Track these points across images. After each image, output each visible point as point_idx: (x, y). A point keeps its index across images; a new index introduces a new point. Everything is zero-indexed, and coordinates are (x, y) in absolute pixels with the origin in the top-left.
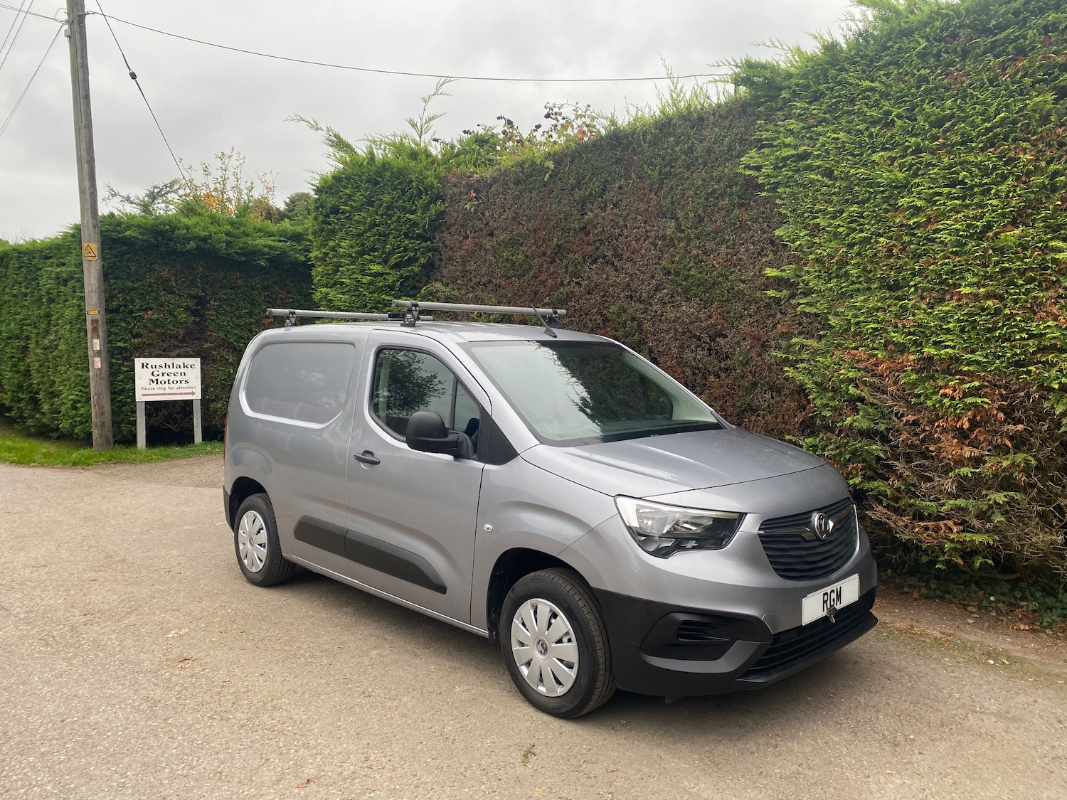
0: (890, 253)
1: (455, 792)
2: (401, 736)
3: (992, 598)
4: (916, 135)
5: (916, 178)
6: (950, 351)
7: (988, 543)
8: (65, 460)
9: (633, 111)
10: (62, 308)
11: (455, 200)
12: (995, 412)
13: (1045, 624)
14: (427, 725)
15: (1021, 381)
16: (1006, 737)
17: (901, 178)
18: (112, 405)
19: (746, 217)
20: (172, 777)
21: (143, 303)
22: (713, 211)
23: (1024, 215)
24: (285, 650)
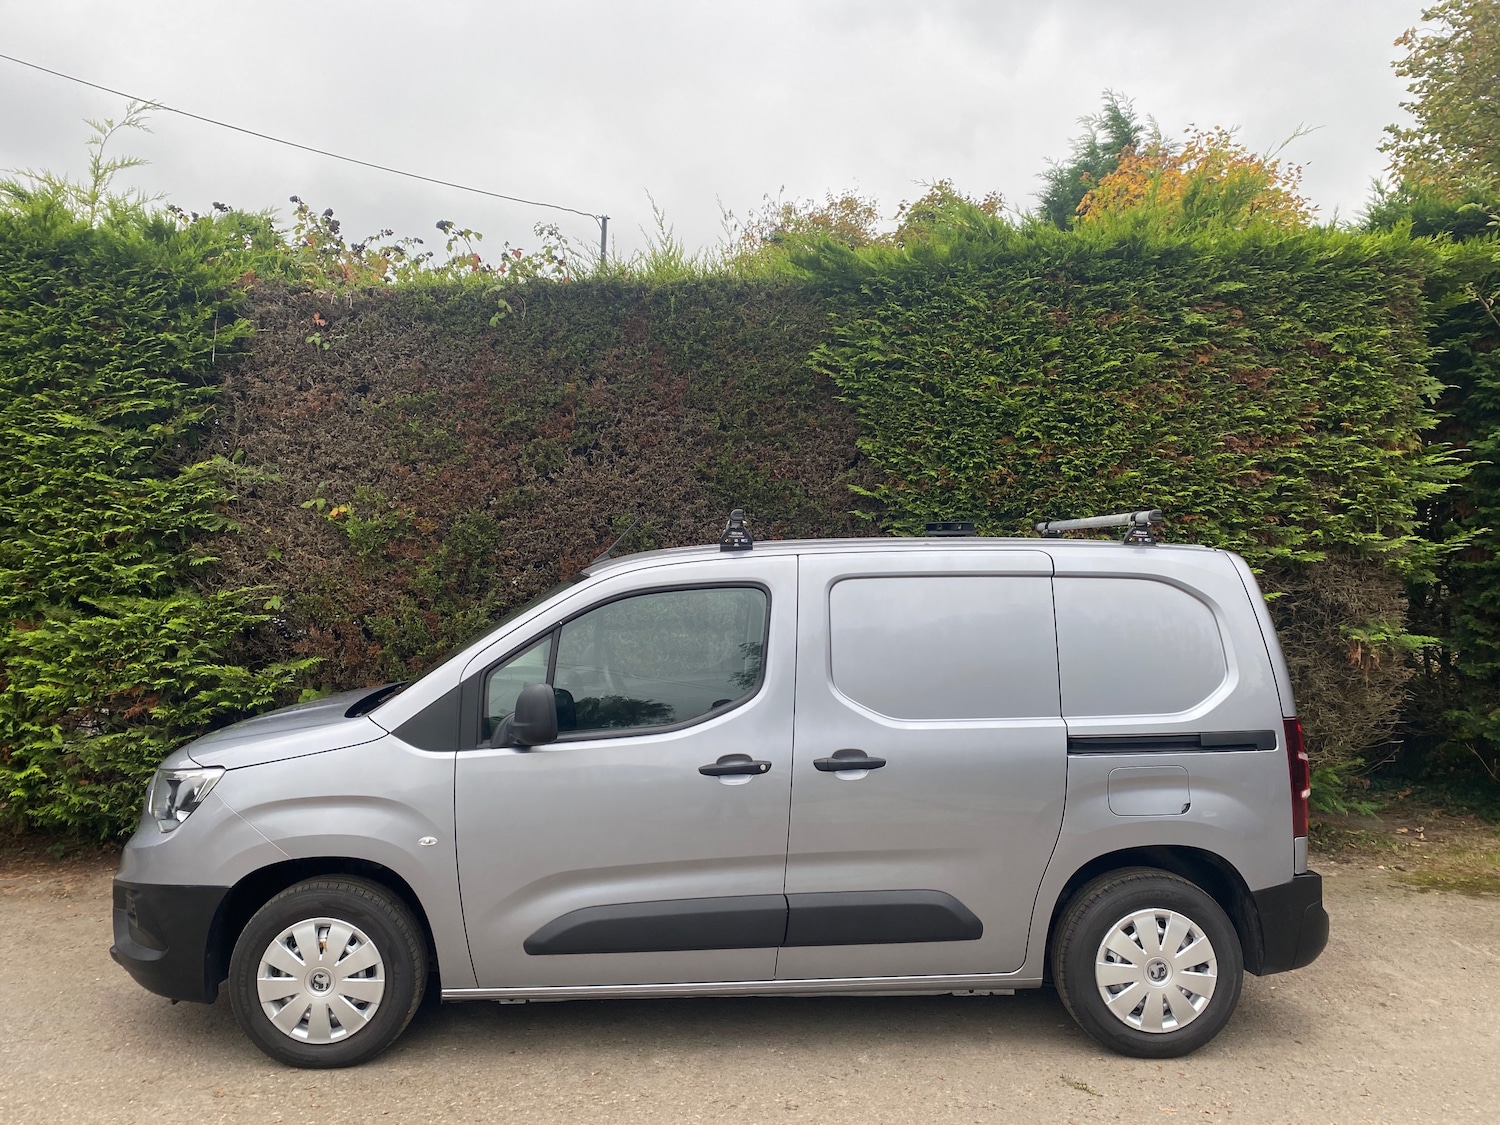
19: (814, 422)
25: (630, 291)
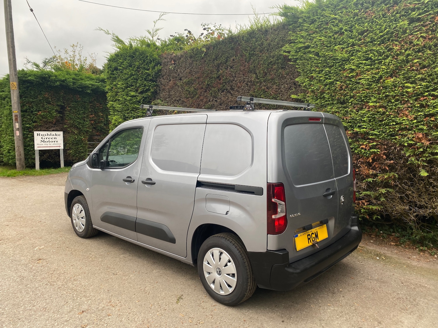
0: (341, 88)
1: (145, 316)
2: (127, 291)
3: (381, 232)
4: (352, 38)
5: (352, 56)
6: (365, 130)
7: (378, 209)
8: (4, 174)
9: (239, 27)
10: (3, 110)
11: (166, 64)
12: (382, 155)
13: (401, 242)
14: (139, 286)
15: (392, 142)
16: (379, 289)
17: (346, 56)
18: (25, 151)
19: (284, 73)
20: (24, 310)
21: (37, 108)
22: (271, 70)
23: (395, 73)
24: (84, 255)
25: (236, 38)
